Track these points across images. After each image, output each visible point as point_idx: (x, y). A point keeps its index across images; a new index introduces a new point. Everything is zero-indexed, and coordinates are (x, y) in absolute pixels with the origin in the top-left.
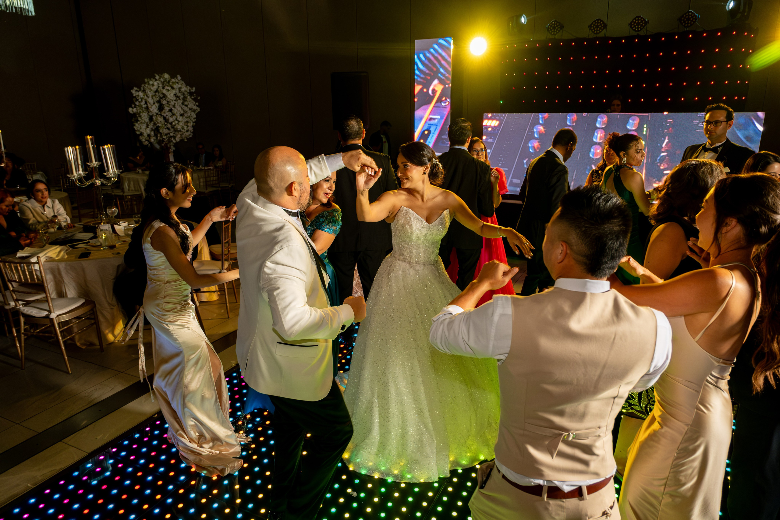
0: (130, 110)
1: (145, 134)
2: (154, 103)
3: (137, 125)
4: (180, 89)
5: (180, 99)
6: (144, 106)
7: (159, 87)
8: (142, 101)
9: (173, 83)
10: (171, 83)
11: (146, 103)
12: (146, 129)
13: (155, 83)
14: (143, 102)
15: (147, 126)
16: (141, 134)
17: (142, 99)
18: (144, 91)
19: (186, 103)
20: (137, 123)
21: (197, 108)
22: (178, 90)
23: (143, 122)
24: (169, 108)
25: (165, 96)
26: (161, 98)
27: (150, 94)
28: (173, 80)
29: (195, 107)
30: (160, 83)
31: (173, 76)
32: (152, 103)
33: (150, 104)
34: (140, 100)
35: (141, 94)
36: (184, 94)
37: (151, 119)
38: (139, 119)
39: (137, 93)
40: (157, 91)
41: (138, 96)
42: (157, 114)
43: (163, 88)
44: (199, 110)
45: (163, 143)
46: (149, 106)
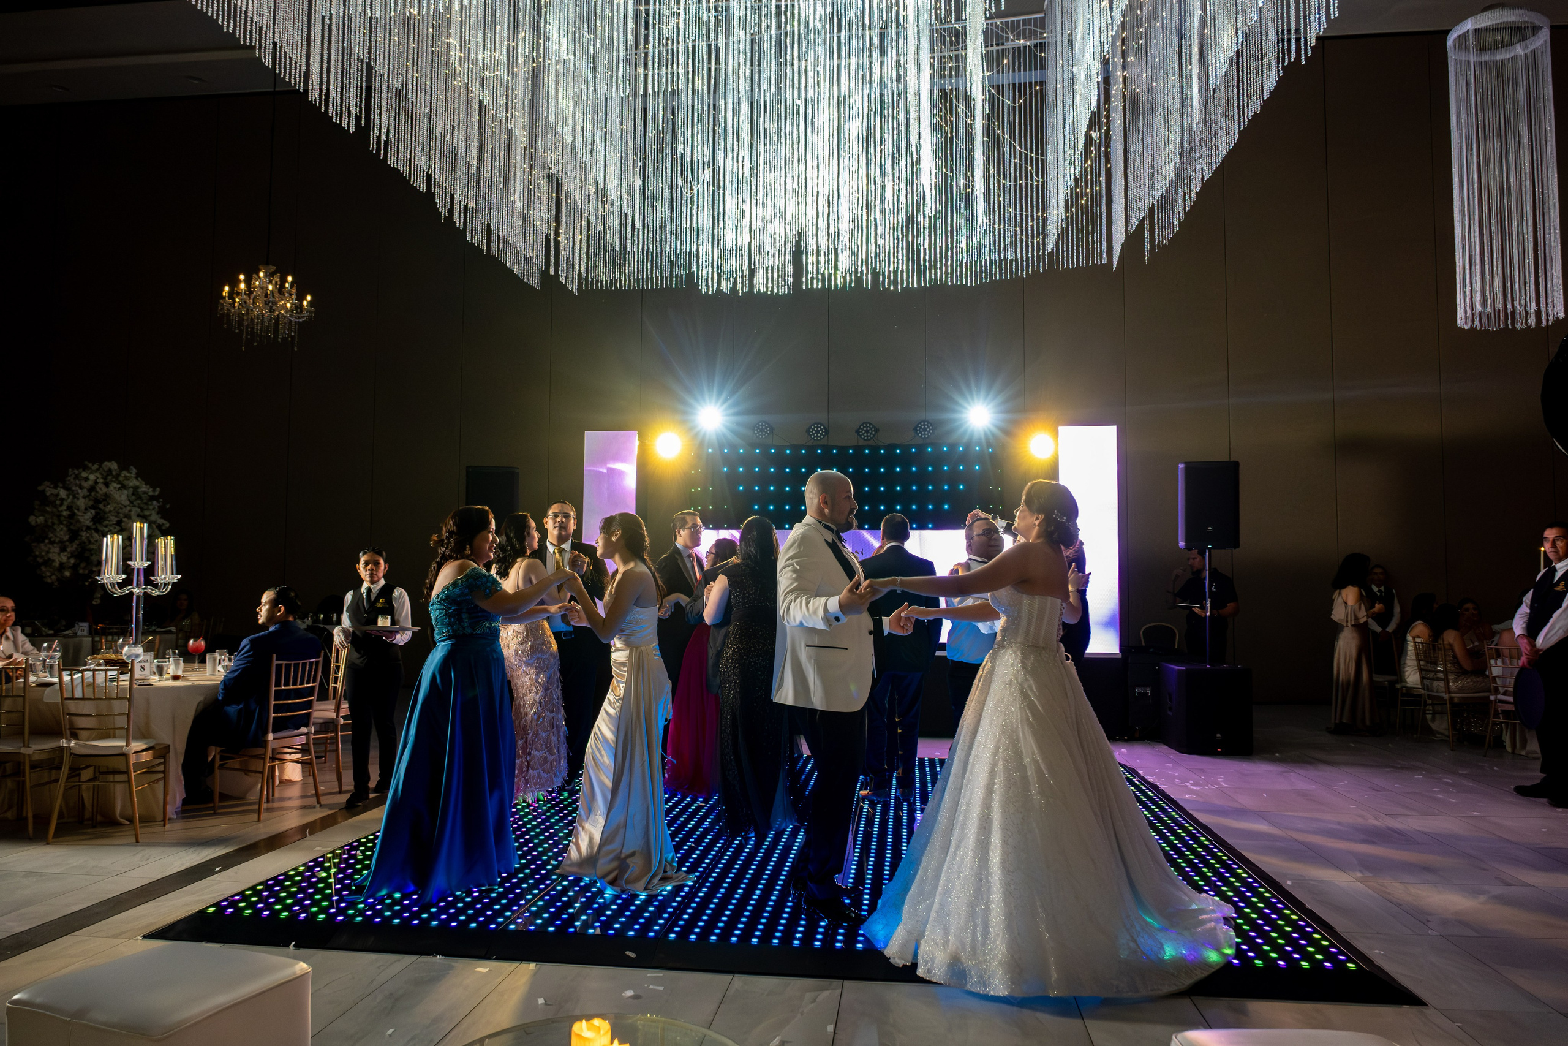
0: (32, 519)
1: (57, 564)
2: (86, 509)
3: (42, 545)
4: (136, 488)
5: (134, 506)
6: (65, 513)
7: (96, 483)
8: (61, 504)
9: (127, 478)
10: (121, 479)
11: (69, 508)
12: (59, 554)
13: (92, 477)
14: (64, 507)
15: (63, 549)
16: (48, 562)
17: (62, 500)
18: (67, 489)
19: (147, 513)
20: (43, 542)
21: (164, 522)
22: (131, 490)
23: (57, 540)
24: (116, 519)
25: (107, 498)
26: (100, 502)
27: (82, 493)
28: (124, 473)
29: (161, 521)
30: (100, 476)
31: (124, 467)
32: (83, 507)
33: (78, 510)
34: (58, 502)
35: (63, 493)
36: (140, 498)
37: (74, 535)
38: (51, 535)
39: (55, 491)
40: (92, 489)
41: (57, 495)
42: (88, 528)
43: (107, 485)
44: (168, 525)
45: (87, 581)
46: (76, 511)
